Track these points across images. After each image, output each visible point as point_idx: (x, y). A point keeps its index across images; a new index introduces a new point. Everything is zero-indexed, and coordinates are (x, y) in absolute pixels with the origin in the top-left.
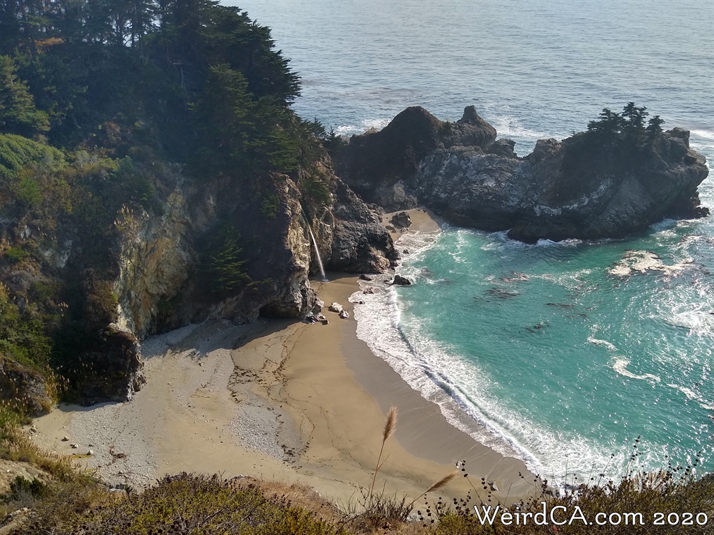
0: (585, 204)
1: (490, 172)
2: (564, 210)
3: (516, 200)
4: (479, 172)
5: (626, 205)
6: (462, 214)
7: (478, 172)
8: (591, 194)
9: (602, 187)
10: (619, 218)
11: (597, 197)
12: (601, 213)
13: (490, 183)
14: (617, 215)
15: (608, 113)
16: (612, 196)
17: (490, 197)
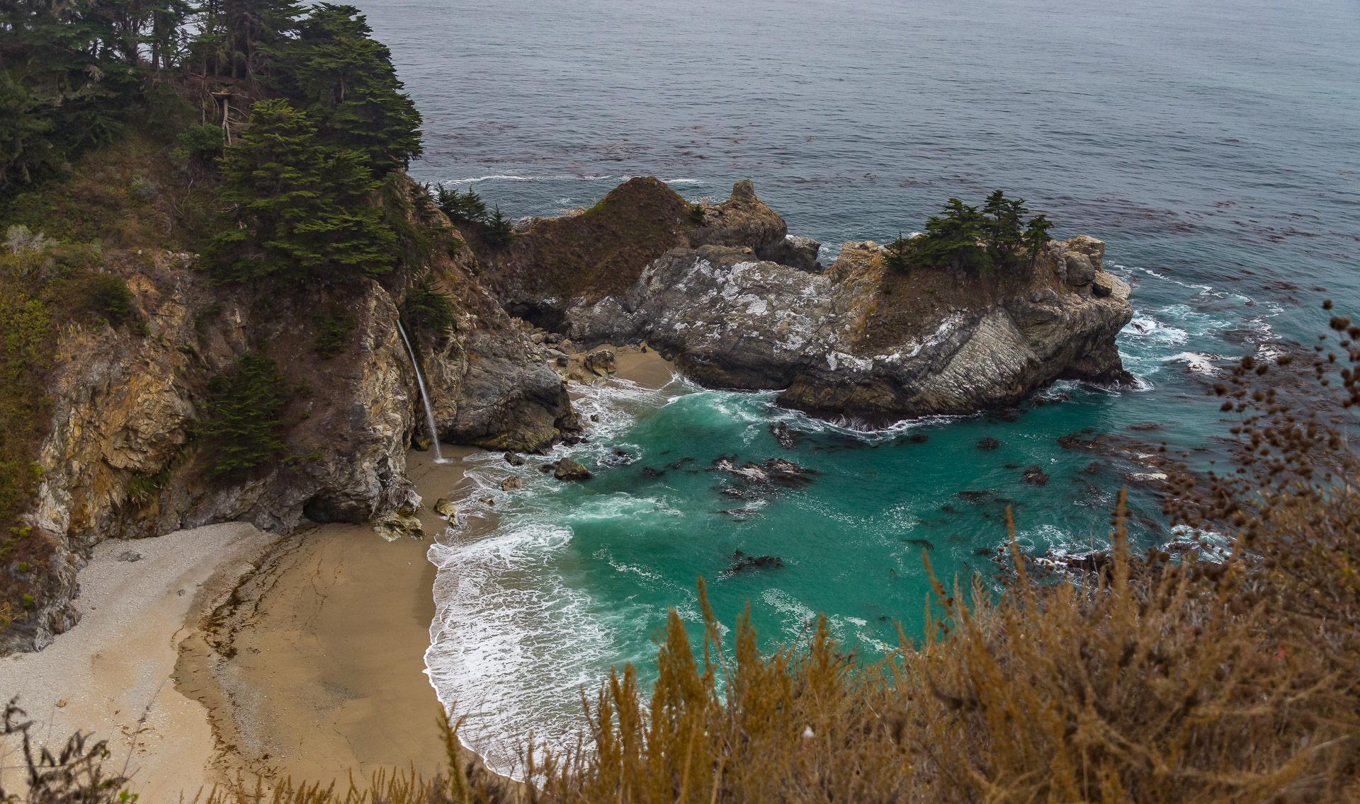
0: (914, 354)
1: (760, 291)
2: (876, 363)
3: (799, 341)
4: (744, 289)
5: (984, 361)
6: (705, 358)
7: (743, 291)
8: (925, 338)
9: (943, 327)
10: (971, 382)
11: (934, 343)
12: (940, 372)
13: (759, 308)
14: (967, 376)
15: (957, 205)
16: (962, 345)
17: (755, 334)
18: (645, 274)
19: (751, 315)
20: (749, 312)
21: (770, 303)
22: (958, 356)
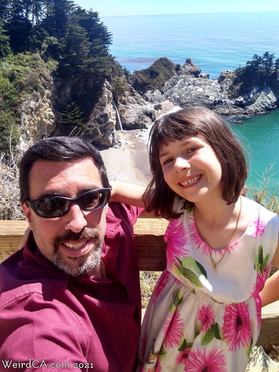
1: (200, 85)
2: (236, 101)
3: (213, 97)
7: (194, 86)
8: (249, 94)
12: (254, 103)
13: (200, 90)
14: (262, 103)
15: (256, 56)
17: (200, 96)
18: (166, 83)
19: (198, 92)
20: (198, 90)
21: (203, 88)
22: (259, 98)
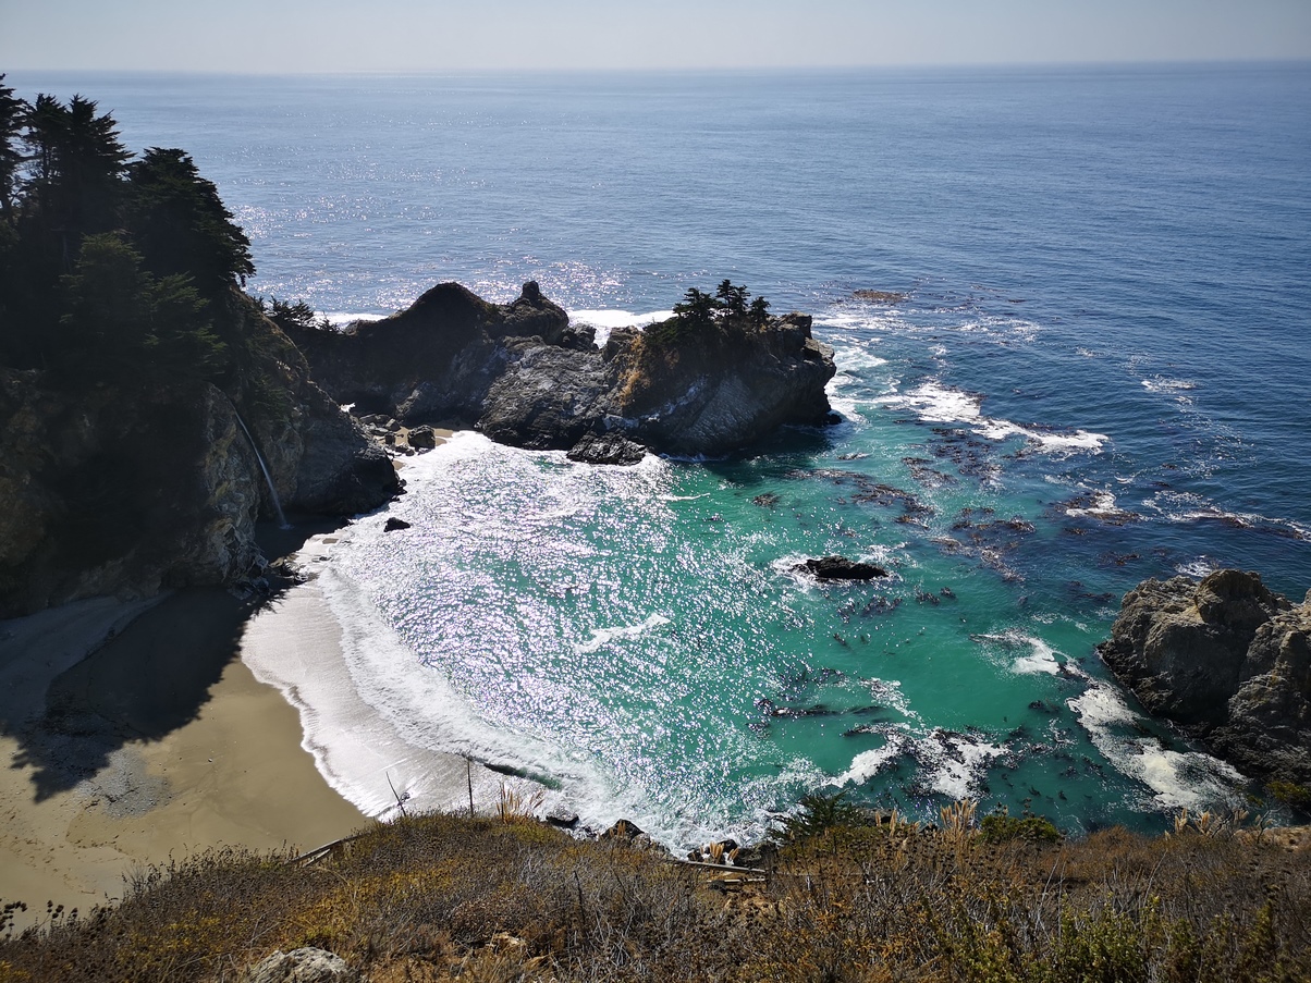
0: (670, 412)
1: (547, 370)
2: (641, 422)
3: (581, 408)
4: (535, 369)
5: (725, 414)
6: (507, 426)
7: (534, 371)
8: (678, 400)
9: (692, 390)
10: (715, 431)
11: (685, 403)
12: (692, 425)
13: (546, 385)
14: (712, 427)
15: (695, 292)
16: (707, 402)
17: (545, 405)
18: (454, 362)
19: (541, 390)
20: (540, 387)
21: (556, 380)
22: (705, 412)
